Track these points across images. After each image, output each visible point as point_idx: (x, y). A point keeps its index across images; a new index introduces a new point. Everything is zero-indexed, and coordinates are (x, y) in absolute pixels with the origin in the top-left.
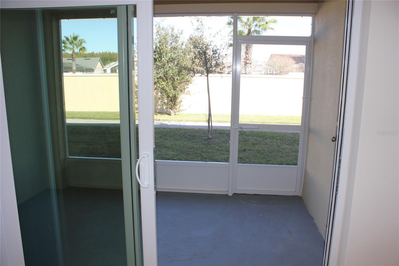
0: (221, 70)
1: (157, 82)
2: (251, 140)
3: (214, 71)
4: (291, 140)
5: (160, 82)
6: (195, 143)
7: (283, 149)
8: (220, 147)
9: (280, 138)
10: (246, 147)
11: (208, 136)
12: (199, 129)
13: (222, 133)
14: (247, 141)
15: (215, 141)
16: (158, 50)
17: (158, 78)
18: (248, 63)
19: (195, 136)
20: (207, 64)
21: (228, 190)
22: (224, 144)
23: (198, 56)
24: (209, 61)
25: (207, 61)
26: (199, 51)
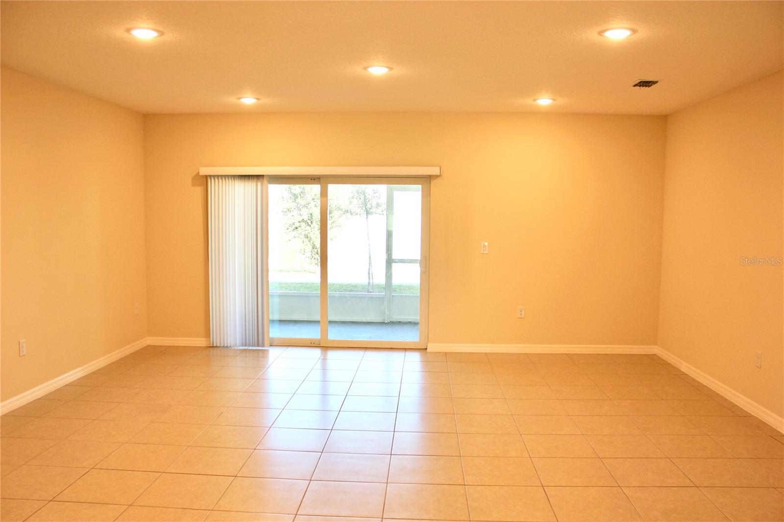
20: (367, 204)
23: (356, 195)
24: (369, 201)
25: (367, 201)
26: (358, 190)
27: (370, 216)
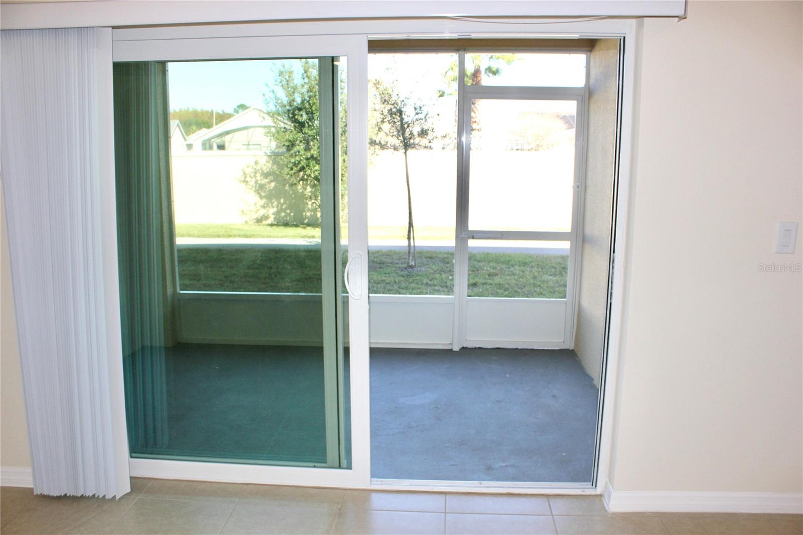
0: (430, 142)
1: (307, 166)
2: (485, 269)
3: (417, 144)
4: (557, 267)
5: (312, 167)
6: (386, 275)
7: (543, 282)
8: (431, 280)
9: (538, 265)
10: (477, 280)
11: (408, 263)
12: (390, 251)
13: (432, 258)
14: (478, 270)
15: (420, 270)
16: (307, 107)
17: (307, 159)
18: (475, 129)
19: (383, 263)
20: (405, 131)
21: (453, 342)
22: (437, 276)
23: (389, 118)
24: (408, 126)
25: (406, 126)
26: (391, 109)
27: (410, 151)
